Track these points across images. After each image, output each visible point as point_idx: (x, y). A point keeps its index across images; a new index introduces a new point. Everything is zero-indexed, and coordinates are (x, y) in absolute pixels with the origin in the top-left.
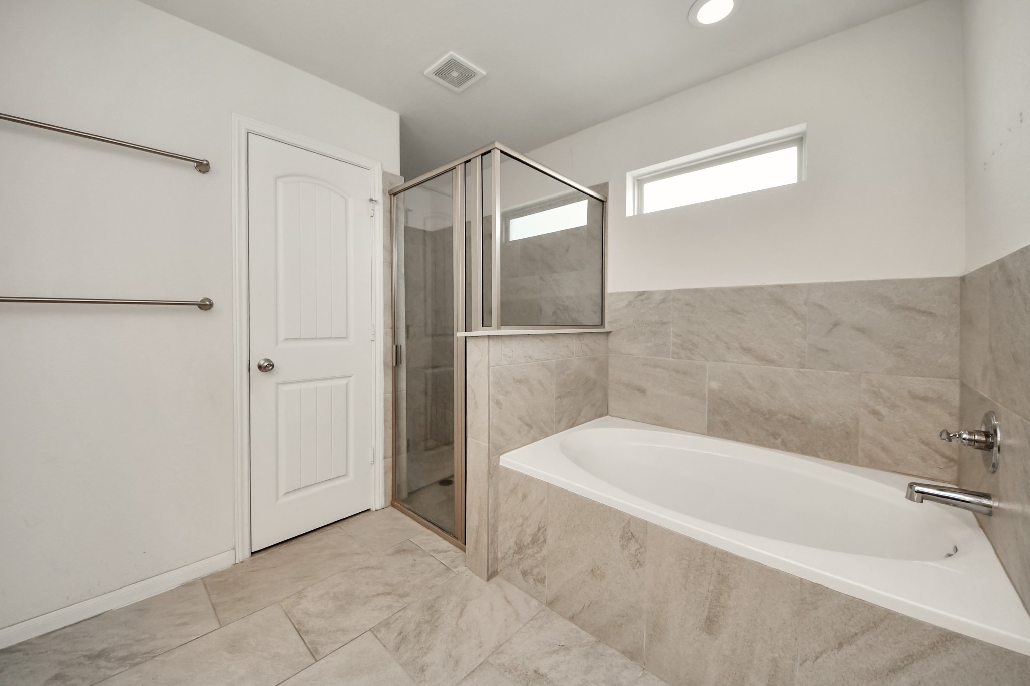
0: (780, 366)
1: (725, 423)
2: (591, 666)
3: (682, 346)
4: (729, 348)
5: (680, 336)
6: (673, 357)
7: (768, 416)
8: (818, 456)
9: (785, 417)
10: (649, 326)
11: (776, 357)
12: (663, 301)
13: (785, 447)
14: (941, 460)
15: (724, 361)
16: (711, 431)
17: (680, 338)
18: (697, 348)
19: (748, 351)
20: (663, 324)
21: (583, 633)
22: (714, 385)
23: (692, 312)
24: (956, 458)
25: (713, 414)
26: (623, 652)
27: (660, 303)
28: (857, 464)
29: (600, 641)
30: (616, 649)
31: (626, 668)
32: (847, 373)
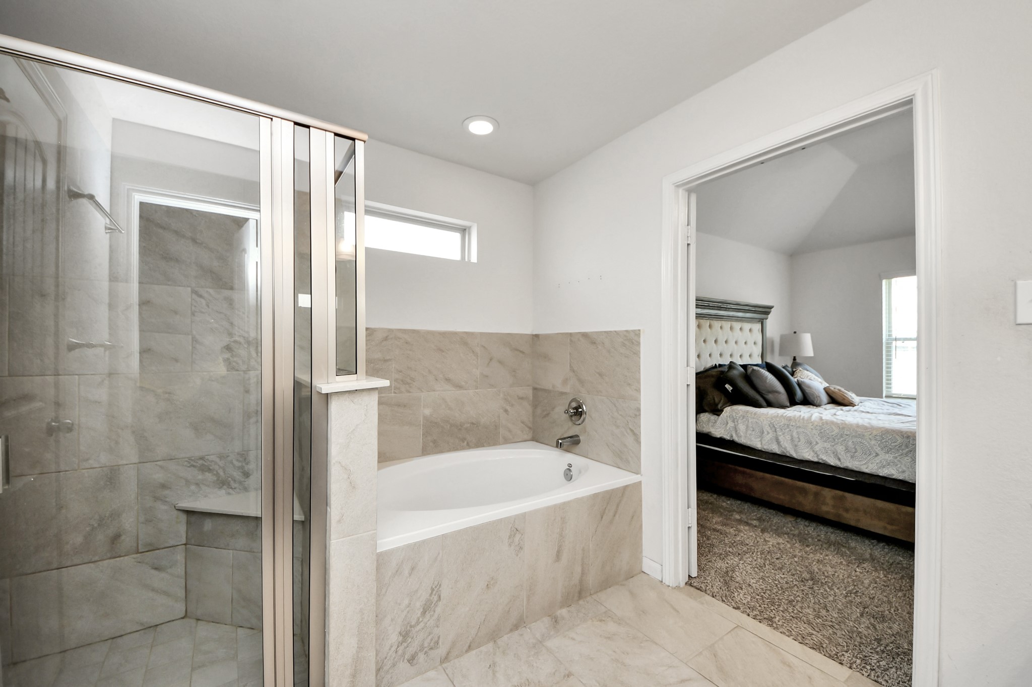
0: (466, 390)
1: (434, 442)
2: (515, 654)
3: (402, 381)
4: (436, 380)
5: (401, 372)
6: (395, 393)
7: (460, 427)
8: (484, 446)
9: (469, 425)
10: (372, 363)
11: (463, 383)
12: (386, 339)
13: (469, 446)
14: (527, 429)
15: (434, 391)
16: (425, 451)
17: (400, 374)
18: (414, 381)
19: (448, 380)
20: (385, 361)
21: (483, 648)
22: (427, 412)
23: (410, 350)
24: (531, 426)
25: (426, 437)
26: (511, 630)
27: (383, 341)
28: (500, 444)
29: (495, 641)
30: (506, 634)
31: (522, 635)
32: (496, 389)
